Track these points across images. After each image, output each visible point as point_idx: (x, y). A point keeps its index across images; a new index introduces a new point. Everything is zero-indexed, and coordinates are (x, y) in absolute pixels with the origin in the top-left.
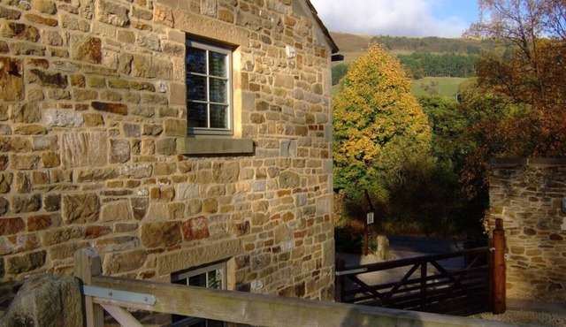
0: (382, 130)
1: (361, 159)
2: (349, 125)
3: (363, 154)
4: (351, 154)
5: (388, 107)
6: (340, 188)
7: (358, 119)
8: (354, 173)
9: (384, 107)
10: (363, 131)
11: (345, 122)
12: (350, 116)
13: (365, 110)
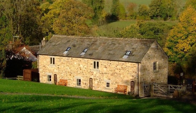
0: (191, 40)
1: (183, 51)
2: (179, 38)
3: (184, 49)
4: (180, 48)
5: (194, 32)
6: (175, 61)
7: (182, 36)
8: (180, 56)
9: (192, 32)
10: (184, 40)
11: (177, 37)
12: (180, 35)
13: (185, 33)
